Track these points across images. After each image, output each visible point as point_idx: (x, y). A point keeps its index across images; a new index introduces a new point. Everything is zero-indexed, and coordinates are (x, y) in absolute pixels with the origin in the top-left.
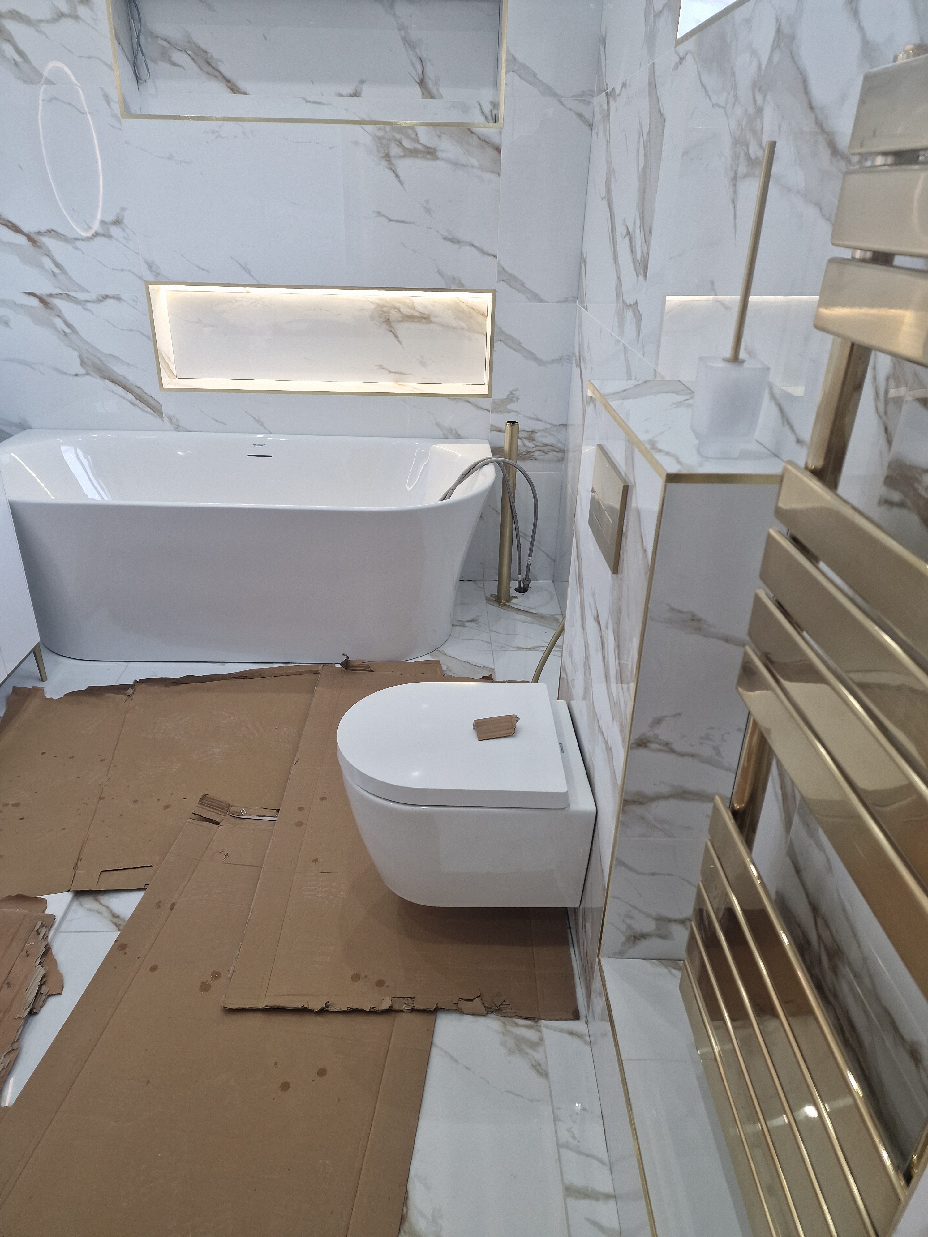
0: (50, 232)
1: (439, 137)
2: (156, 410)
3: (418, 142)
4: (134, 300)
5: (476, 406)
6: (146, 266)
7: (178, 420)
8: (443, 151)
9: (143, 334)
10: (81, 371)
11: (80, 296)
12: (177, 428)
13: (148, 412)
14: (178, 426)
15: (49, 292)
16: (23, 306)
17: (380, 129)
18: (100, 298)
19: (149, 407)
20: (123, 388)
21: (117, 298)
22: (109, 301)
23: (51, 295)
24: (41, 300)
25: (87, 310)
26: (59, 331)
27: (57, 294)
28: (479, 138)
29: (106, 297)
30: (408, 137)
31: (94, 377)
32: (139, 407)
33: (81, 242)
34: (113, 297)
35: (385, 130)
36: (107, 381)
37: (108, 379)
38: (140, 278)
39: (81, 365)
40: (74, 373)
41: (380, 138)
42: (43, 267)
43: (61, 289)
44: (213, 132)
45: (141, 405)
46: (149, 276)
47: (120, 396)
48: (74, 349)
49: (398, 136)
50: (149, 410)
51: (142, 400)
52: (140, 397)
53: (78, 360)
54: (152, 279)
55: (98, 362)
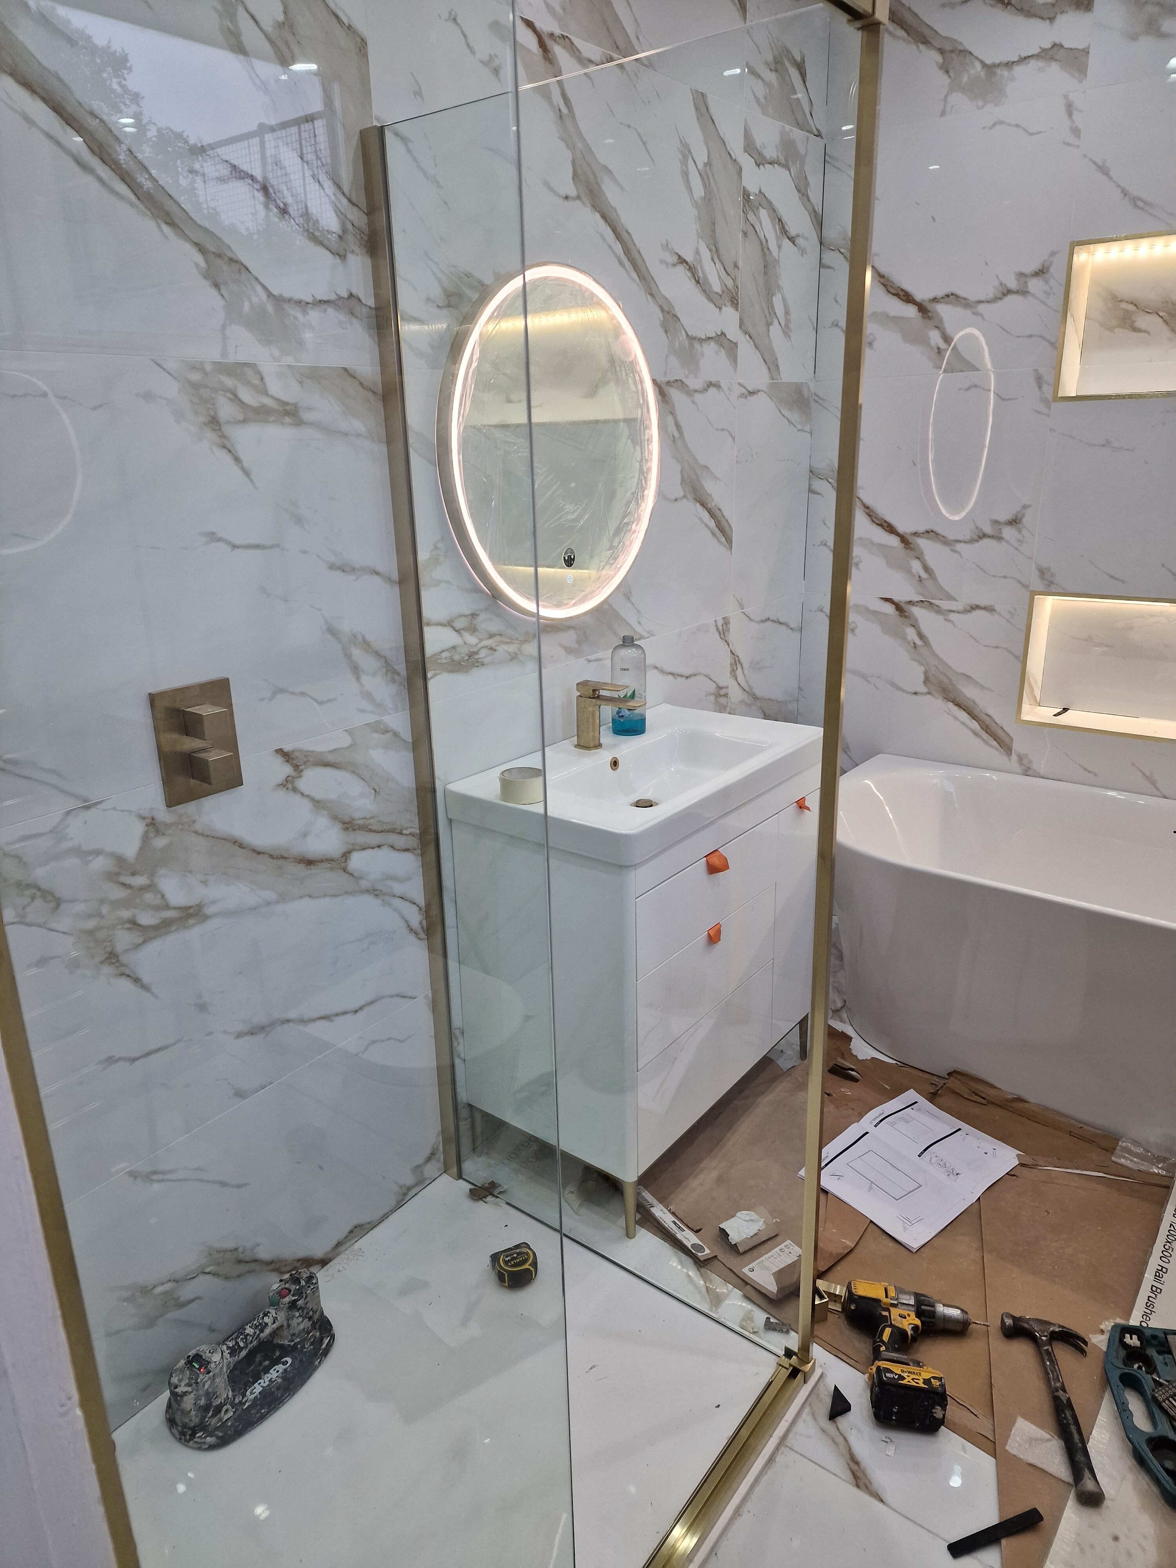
0: (929, 533)
2: (1005, 745)
4: (1010, 612)
6: (1038, 574)
7: (1030, 762)
9: (1011, 653)
10: (923, 689)
11: (945, 605)
12: (1027, 772)
13: (991, 746)
14: (1029, 768)
15: (909, 599)
16: (875, 613)
18: (969, 608)
19: (995, 740)
20: (969, 714)
21: (990, 609)
22: (978, 612)
23: (910, 603)
24: (898, 607)
25: (949, 621)
26: (908, 643)
27: (917, 602)
29: (977, 607)
31: (936, 698)
32: (984, 740)
33: (962, 545)
34: (985, 608)
36: (950, 705)
37: (952, 702)
38: (1026, 587)
39: (925, 682)
40: (913, 690)
42: (910, 572)
43: (923, 595)
45: (985, 736)
46: (1037, 585)
47: (963, 723)
48: (921, 664)
50: (995, 743)
51: (989, 731)
52: (987, 727)
53: (922, 677)
54: (1041, 588)
55: (946, 680)
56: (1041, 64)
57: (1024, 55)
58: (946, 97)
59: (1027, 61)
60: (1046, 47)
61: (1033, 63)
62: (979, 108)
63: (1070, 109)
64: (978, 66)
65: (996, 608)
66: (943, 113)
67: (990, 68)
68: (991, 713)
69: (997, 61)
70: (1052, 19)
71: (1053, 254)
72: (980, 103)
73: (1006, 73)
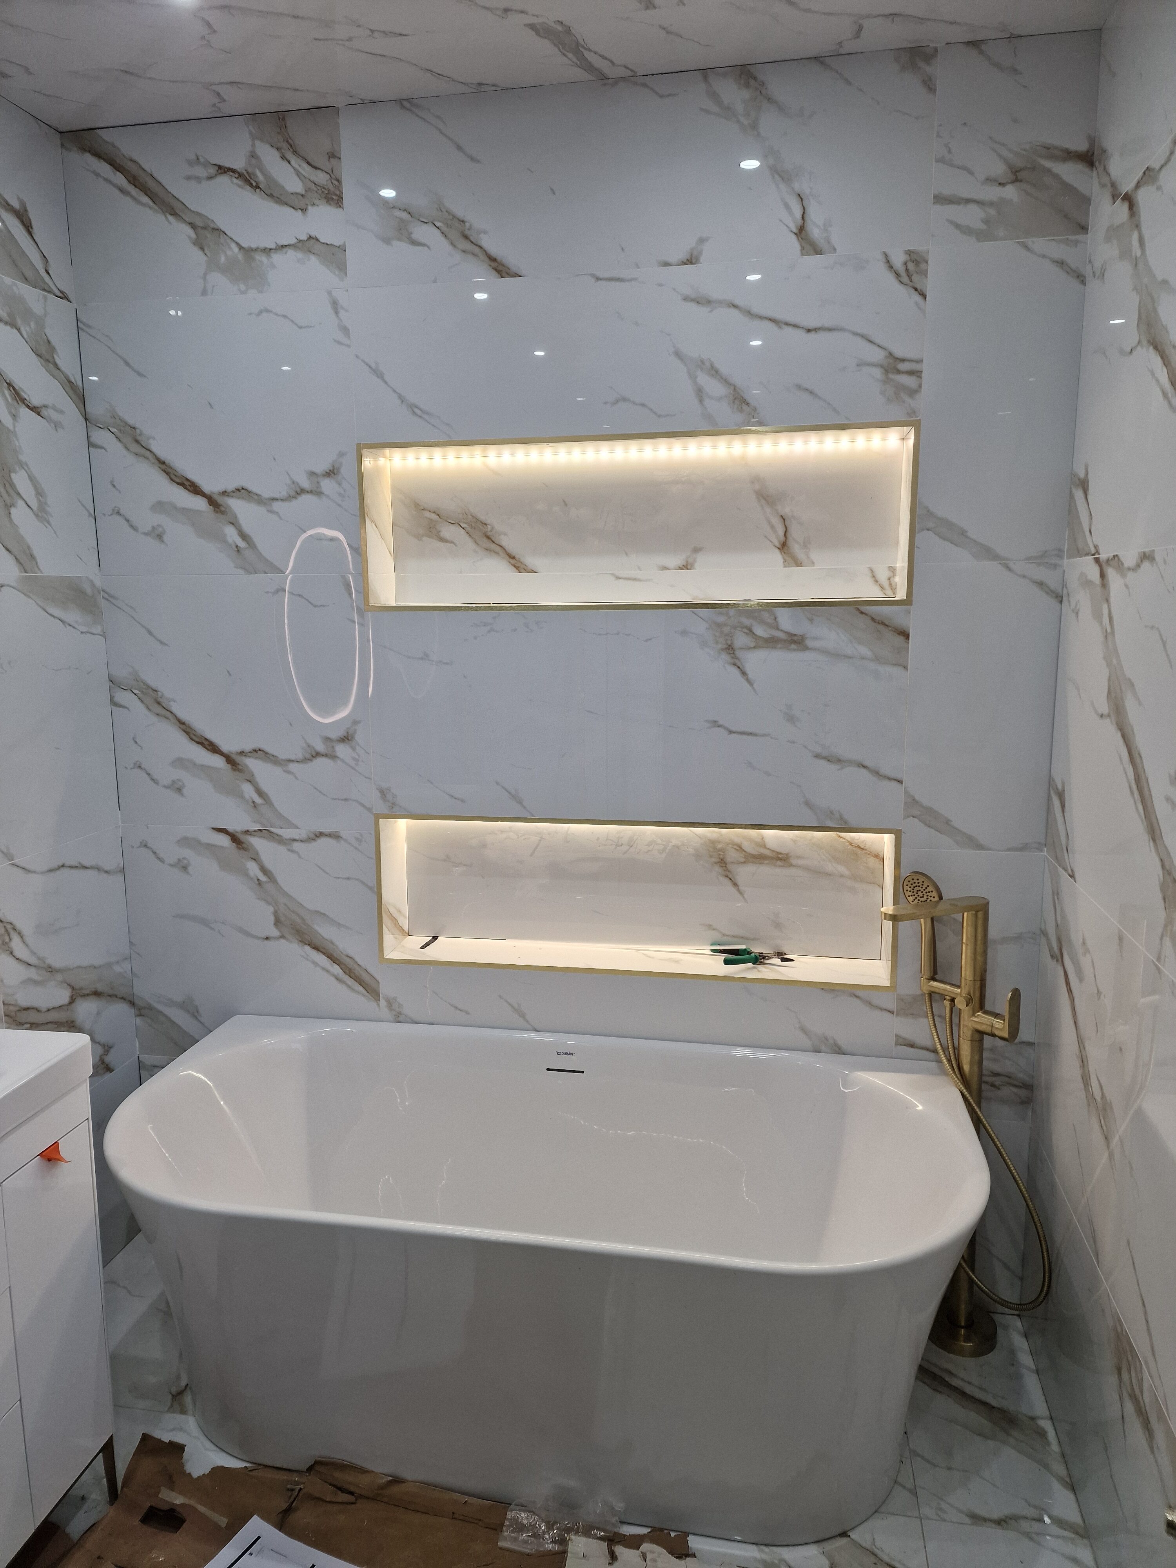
0: (258, 752)
1: (811, 620)
2: (371, 990)
3: (777, 628)
4: (357, 839)
5: (869, 1004)
6: (379, 794)
7: (400, 1005)
8: (815, 638)
10: (275, 933)
11: (286, 833)
12: (399, 1018)
13: (358, 993)
14: (400, 1013)
15: (246, 828)
16: (209, 846)
17: (721, 613)
18: (312, 836)
19: (361, 985)
20: (328, 957)
21: (335, 836)
22: (323, 841)
23: (247, 832)
24: (235, 838)
25: (293, 851)
26: (252, 879)
27: (255, 831)
28: (873, 619)
29: (321, 834)
30: (762, 622)
31: (291, 942)
32: (349, 986)
33: (296, 764)
34: (330, 835)
35: (727, 614)
36: (307, 948)
37: (309, 945)
38: (369, 810)
39: (276, 925)
40: (264, 935)
41: (719, 625)
42: (242, 797)
43: (262, 824)
44: (485, 625)
45: (350, 981)
46: (380, 807)
47: (323, 969)
48: (269, 903)
49: (746, 622)
50: (361, 989)
51: (352, 975)
52: (350, 970)
53: (272, 919)
54: (386, 812)
55: (298, 920)
56: (300, 255)
57: (282, 242)
58: (205, 275)
59: (284, 250)
60: (301, 239)
61: (291, 253)
62: (242, 293)
63: (335, 306)
64: (236, 249)
65: (341, 835)
66: (204, 292)
67: (249, 252)
68: (352, 954)
69: (254, 246)
70: (304, 210)
71: (341, 454)
72: (243, 287)
73: (264, 259)
